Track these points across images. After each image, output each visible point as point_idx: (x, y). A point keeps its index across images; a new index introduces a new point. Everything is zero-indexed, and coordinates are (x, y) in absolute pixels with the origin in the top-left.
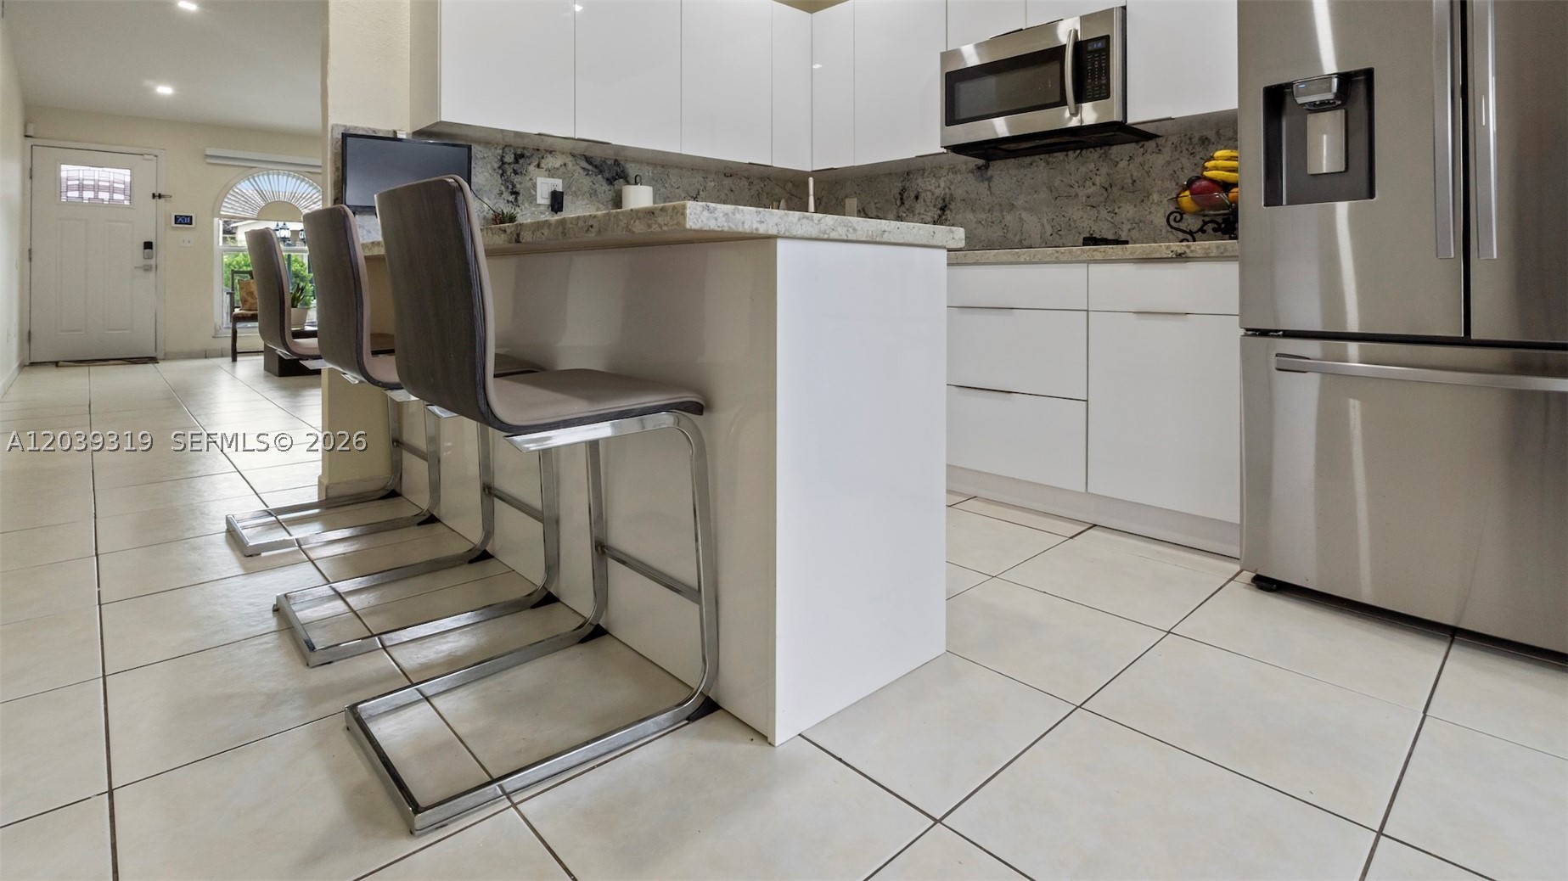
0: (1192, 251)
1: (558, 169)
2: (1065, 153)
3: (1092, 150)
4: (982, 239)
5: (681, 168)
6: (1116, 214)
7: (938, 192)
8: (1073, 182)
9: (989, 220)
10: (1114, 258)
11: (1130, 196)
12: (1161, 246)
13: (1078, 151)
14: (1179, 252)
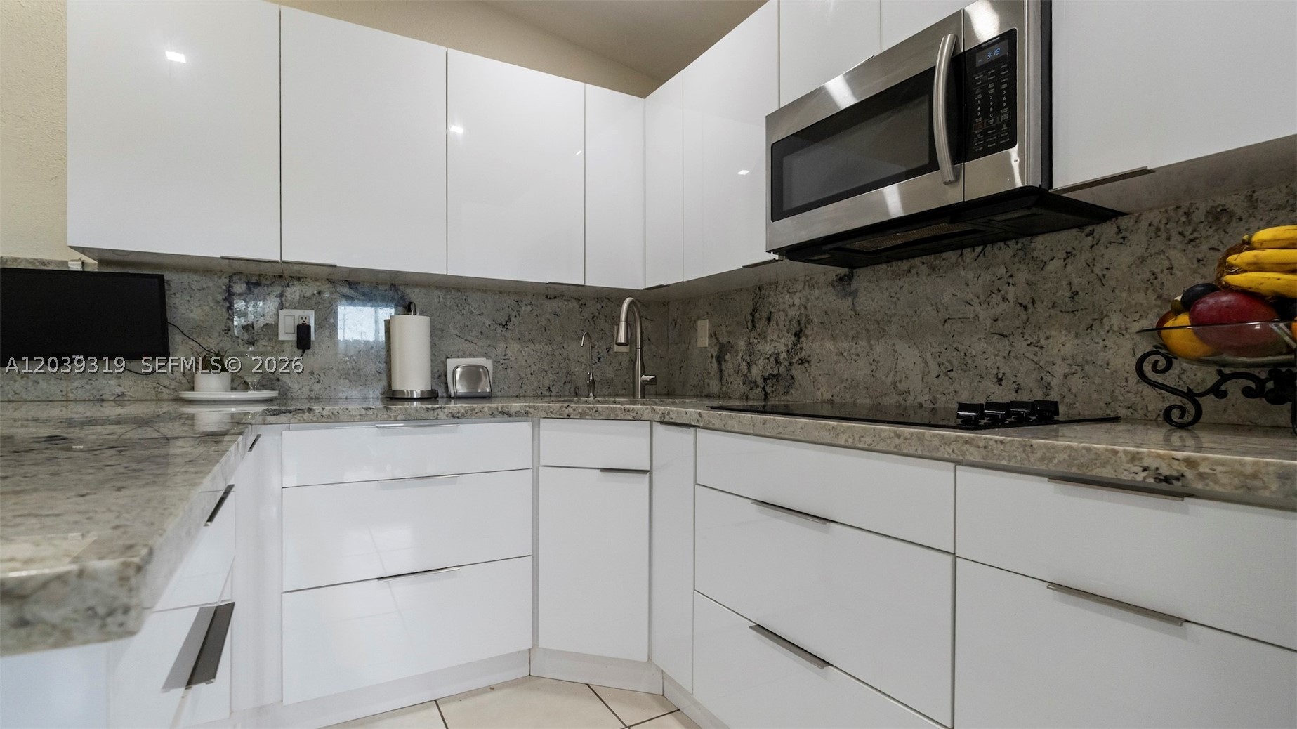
0: (1201, 476)
1: (309, 298)
2: (959, 252)
3: (1002, 244)
4: (845, 377)
5: (485, 291)
6: (1042, 347)
7: (792, 312)
8: (971, 296)
9: (853, 351)
10: (1004, 462)
11: (1067, 318)
12: (1115, 452)
13: (980, 248)
14: (1165, 471)
